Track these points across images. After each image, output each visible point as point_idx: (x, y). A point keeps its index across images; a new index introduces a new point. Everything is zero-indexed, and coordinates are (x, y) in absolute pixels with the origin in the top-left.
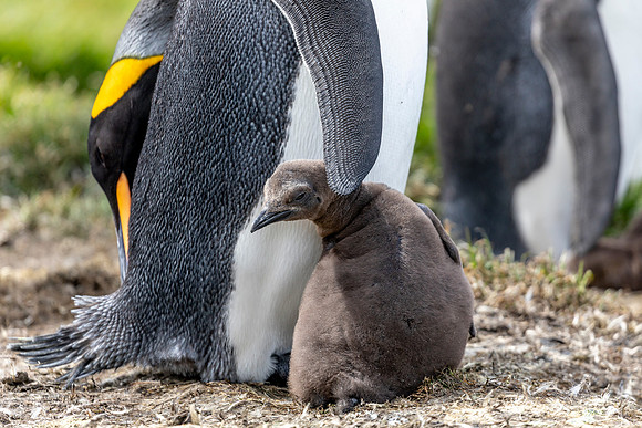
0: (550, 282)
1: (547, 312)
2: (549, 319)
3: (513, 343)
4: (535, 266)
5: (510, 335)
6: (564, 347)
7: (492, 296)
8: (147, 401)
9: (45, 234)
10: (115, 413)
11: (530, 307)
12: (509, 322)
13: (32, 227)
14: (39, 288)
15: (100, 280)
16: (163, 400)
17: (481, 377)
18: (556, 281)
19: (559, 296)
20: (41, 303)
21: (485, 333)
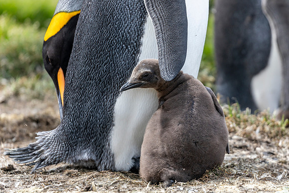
0: (268, 125)
1: (266, 139)
2: (267, 142)
3: (250, 154)
4: (261, 117)
5: (248, 150)
6: (274, 156)
7: (240, 131)
8: (71, 180)
9: (23, 97)
10: (56, 185)
11: (258, 137)
12: (248, 144)
13: (17, 94)
14: (19, 124)
15: (49, 120)
16: (79, 179)
17: (234, 170)
18: (271, 124)
19: (272, 131)
20: (20, 131)
21: (236, 148)
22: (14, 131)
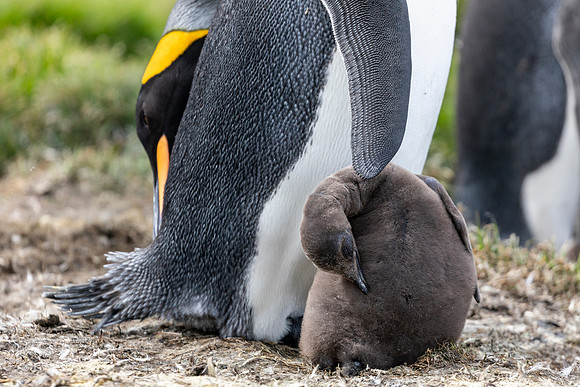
0: (551, 269)
1: (546, 296)
2: (547, 303)
3: (512, 323)
4: (537, 253)
5: (509, 315)
6: (559, 330)
7: (496, 277)
8: (169, 351)
9: (85, 187)
10: (137, 359)
11: (530, 291)
12: (510, 303)
13: (73, 179)
14: (75, 237)
15: (132, 234)
16: (183, 351)
17: (480, 352)
18: (556, 268)
19: (558, 282)
20: (76, 251)
21: (486, 311)
22: (64, 251)
